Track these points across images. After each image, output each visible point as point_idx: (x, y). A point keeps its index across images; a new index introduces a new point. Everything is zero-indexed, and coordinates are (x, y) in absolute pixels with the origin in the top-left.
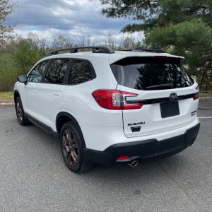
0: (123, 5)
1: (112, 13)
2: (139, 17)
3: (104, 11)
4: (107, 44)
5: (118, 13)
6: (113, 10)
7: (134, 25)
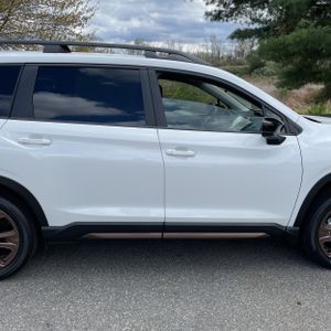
0: (233, 6)
1: (218, 16)
2: (255, 20)
3: (208, 14)
4: (210, 51)
5: (227, 16)
6: (220, 12)
7: (246, 30)
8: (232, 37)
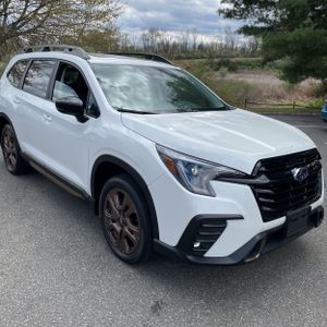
0: (243, 6)
2: (261, 20)
3: (221, 11)
4: (224, 42)
7: (252, 27)
8: (240, 32)
